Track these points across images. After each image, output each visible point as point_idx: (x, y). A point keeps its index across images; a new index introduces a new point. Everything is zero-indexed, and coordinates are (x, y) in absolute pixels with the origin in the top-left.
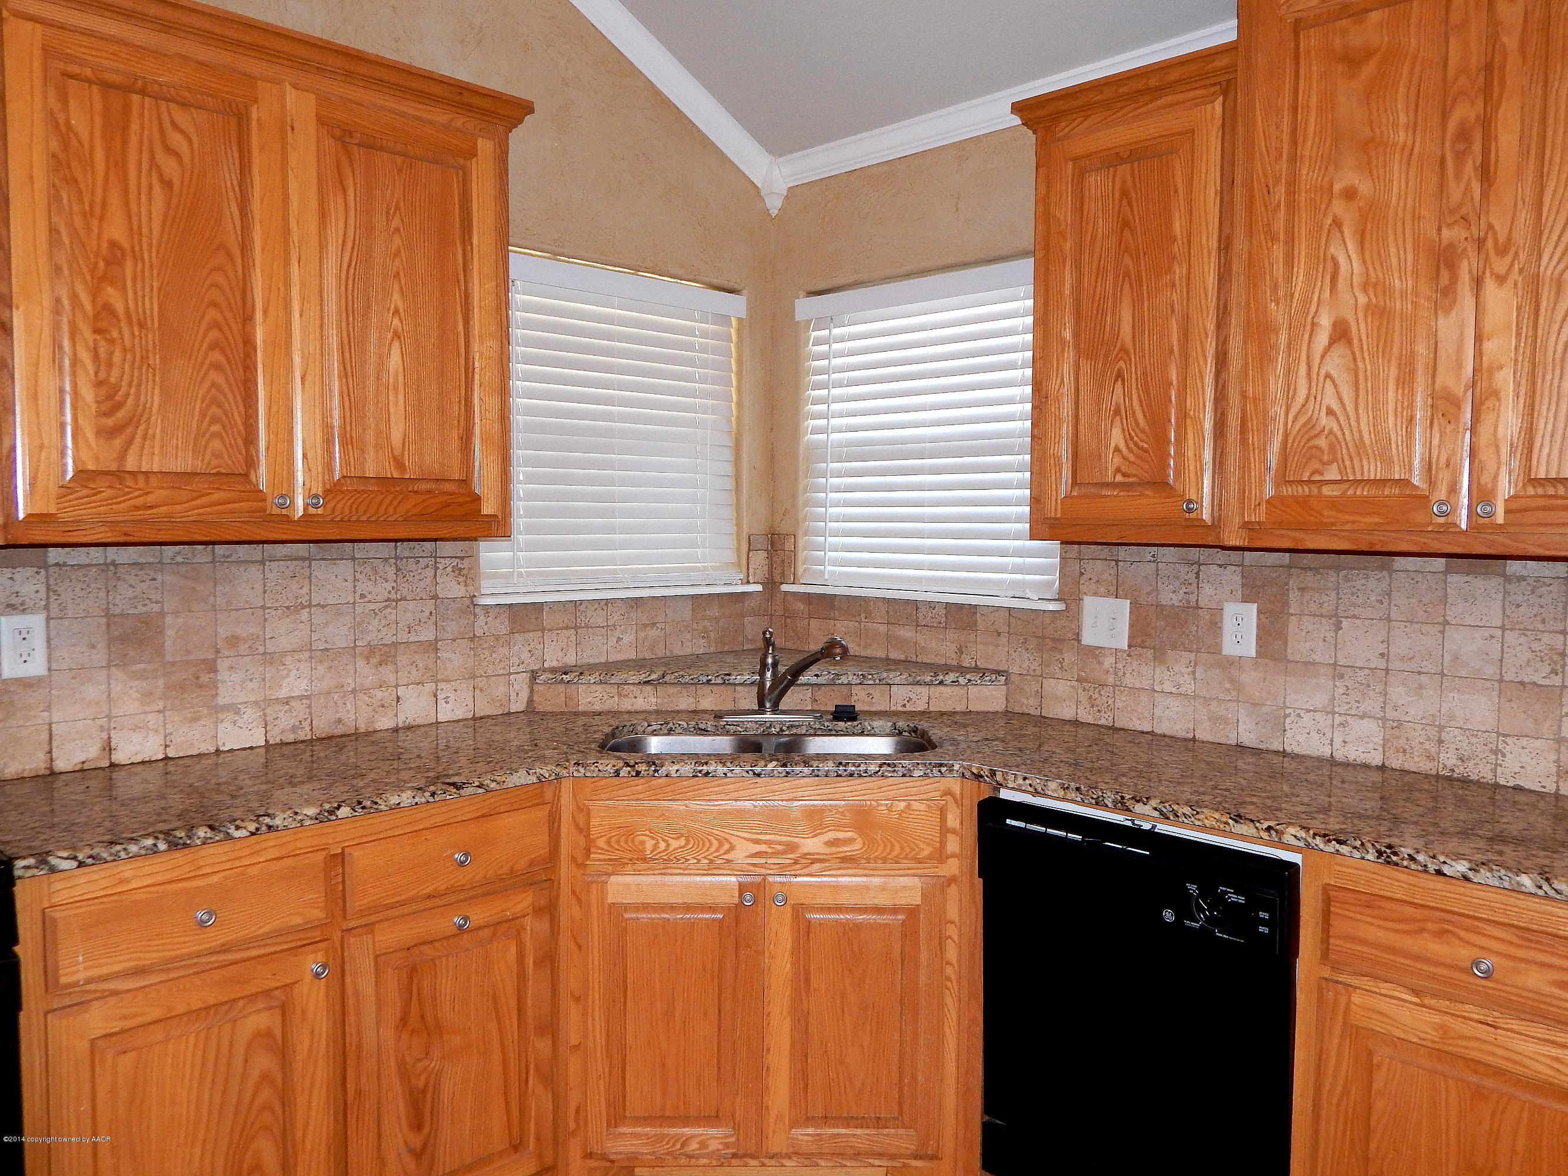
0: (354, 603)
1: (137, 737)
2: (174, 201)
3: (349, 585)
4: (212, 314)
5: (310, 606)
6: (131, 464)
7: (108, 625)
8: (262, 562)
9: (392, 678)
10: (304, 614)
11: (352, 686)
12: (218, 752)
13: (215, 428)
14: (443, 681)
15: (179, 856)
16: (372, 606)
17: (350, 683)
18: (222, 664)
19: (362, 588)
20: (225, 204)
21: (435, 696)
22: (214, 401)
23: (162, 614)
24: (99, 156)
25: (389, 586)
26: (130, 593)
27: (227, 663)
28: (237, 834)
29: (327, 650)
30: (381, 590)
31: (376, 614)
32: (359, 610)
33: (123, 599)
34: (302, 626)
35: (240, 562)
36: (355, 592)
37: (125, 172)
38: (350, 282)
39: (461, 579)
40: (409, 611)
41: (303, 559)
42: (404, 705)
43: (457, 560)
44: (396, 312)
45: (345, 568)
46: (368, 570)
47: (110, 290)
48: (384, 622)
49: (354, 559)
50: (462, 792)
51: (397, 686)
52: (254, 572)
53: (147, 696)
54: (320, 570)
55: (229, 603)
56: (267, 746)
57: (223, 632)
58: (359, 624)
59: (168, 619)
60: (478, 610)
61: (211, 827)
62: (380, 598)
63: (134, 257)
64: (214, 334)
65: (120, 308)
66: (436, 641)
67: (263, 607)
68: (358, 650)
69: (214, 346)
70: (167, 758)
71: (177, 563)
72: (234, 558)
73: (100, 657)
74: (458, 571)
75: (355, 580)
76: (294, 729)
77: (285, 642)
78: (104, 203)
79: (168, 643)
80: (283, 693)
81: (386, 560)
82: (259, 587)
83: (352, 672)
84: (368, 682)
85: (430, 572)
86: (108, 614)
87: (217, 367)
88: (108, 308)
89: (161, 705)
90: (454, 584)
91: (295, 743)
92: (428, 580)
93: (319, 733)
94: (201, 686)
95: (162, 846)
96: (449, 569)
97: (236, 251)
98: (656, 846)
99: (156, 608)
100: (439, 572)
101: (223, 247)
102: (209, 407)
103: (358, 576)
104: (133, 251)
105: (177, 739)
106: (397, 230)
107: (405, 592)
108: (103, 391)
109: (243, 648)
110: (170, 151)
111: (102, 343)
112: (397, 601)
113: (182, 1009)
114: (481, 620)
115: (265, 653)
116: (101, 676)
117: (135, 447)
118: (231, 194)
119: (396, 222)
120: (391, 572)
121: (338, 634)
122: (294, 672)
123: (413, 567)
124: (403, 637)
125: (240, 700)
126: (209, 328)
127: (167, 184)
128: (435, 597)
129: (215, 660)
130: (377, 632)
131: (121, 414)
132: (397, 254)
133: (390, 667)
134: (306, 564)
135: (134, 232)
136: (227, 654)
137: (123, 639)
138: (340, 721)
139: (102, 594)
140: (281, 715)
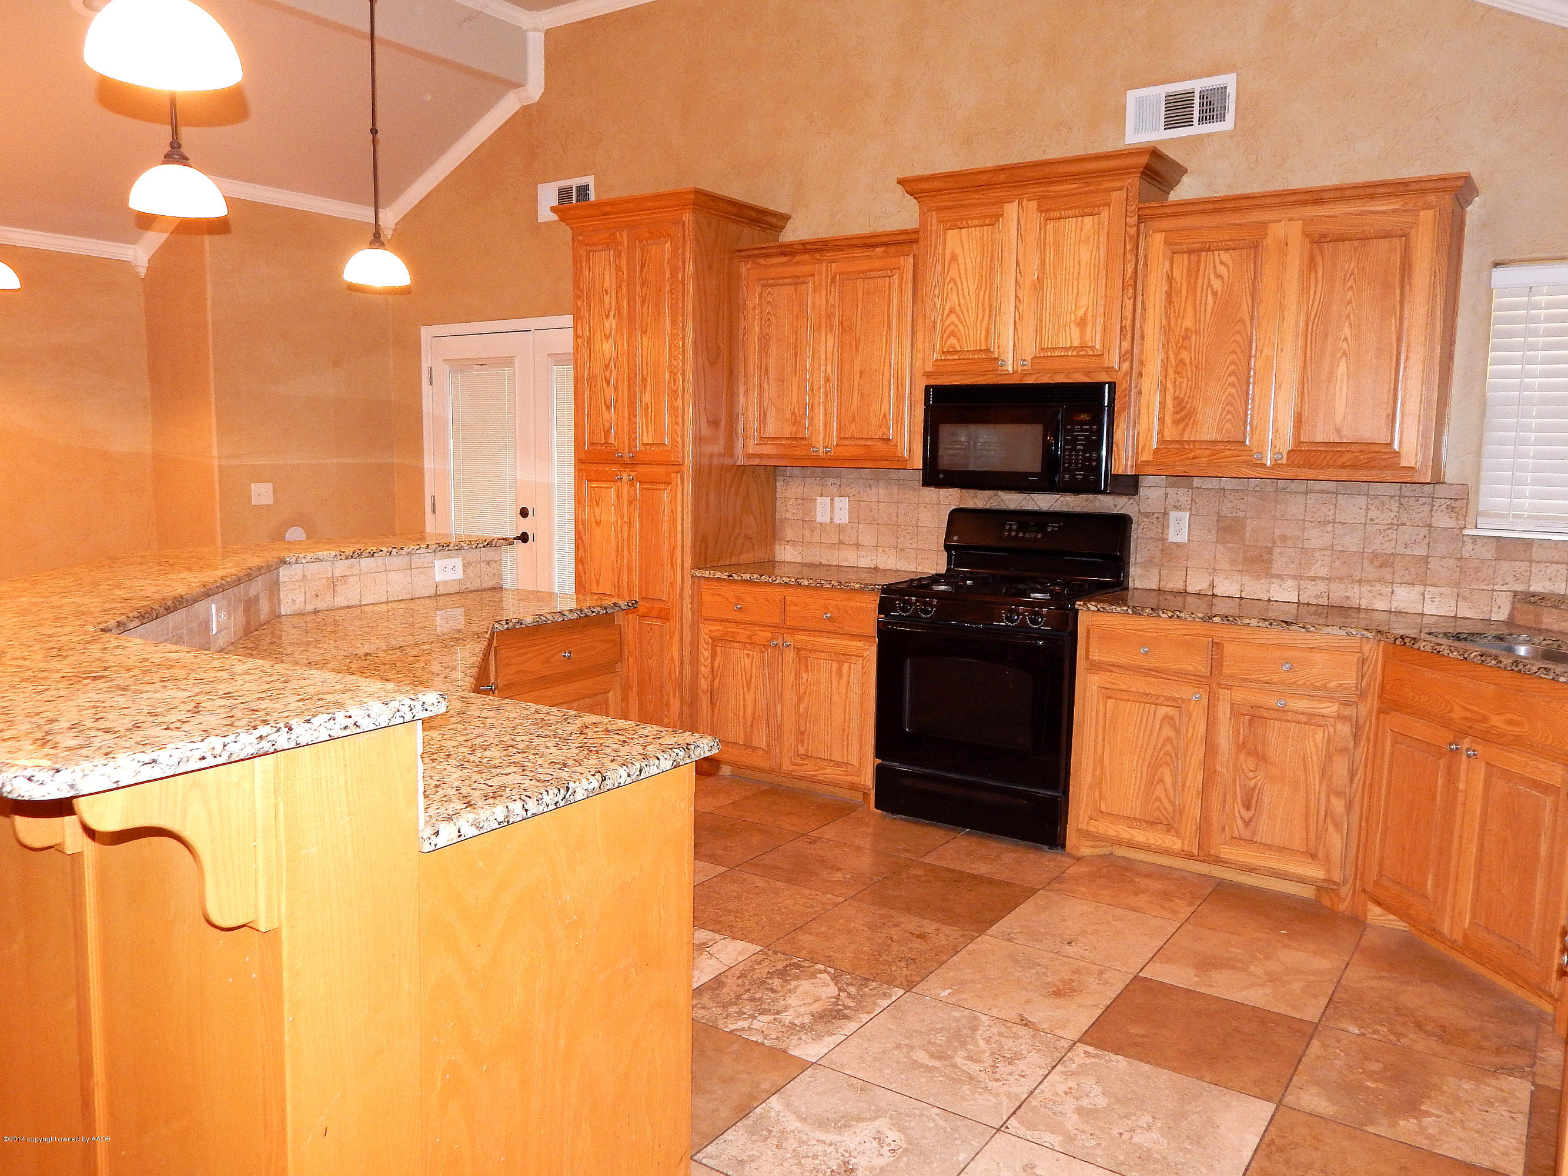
0: (1365, 524)
1: (1227, 583)
2: (1218, 301)
3: (1363, 511)
4: (1232, 357)
5: (1334, 522)
6: (1186, 438)
7: (1218, 521)
8: (1306, 493)
9: (1389, 577)
10: (1330, 527)
11: (1359, 577)
12: (1269, 601)
13: (1229, 417)
14: (1431, 585)
15: (1137, 618)
16: (1377, 527)
17: (1357, 575)
18: (1276, 551)
19: (1372, 514)
20: (1244, 296)
21: (1423, 595)
22: (1230, 403)
23: (1245, 518)
24: (1185, 286)
25: (1392, 515)
26: (1230, 505)
27: (1279, 550)
28: (1163, 615)
29: (1343, 551)
30: (1386, 517)
31: (1381, 533)
32: (1368, 528)
33: (1226, 508)
34: (1327, 534)
35: (1291, 493)
36: (1366, 516)
37: (1195, 293)
38: (1315, 325)
39: (1453, 514)
40: (1407, 534)
41: (1332, 493)
42: (1395, 597)
43: (1453, 501)
44: (1346, 339)
45: (1362, 501)
46: (1377, 502)
47: (1185, 352)
48: (1386, 539)
49: (1368, 495)
50: (1290, 628)
51: (1392, 583)
52: (1300, 499)
53: (1233, 562)
54: (1342, 501)
55: (1283, 515)
56: (1299, 603)
57: (1278, 532)
58: (1369, 537)
59: (1249, 521)
60: (1466, 539)
61: (1152, 609)
62: (1385, 522)
63: (1196, 334)
64: (1233, 367)
65: (1187, 361)
66: (1428, 556)
67: (1304, 520)
68: (1366, 555)
69: (1233, 373)
70: (1241, 598)
71: (1257, 491)
72: (1289, 490)
73: (1212, 537)
74: (1451, 509)
75: (1368, 509)
76: (1317, 597)
77: (1315, 543)
78: (1185, 309)
79: (1247, 535)
80: (1312, 574)
81: (1392, 497)
82: (1302, 509)
83: (1360, 568)
84: (1371, 577)
85: (1427, 508)
86: (1219, 516)
87: (1232, 385)
88: (1182, 362)
89: (1241, 567)
90: (1447, 517)
91: (1317, 605)
92: (1424, 514)
93: (1333, 602)
94: (1263, 561)
95: (1130, 612)
96: (1443, 507)
97: (1248, 321)
98: (1414, 697)
99: (1242, 514)
100: (1435, 508)
101: (1242, 321)
102: (1227, 405)
103: (1370, 506)
104: (1196, 330)
105: (1247, 589)
106: (1351, 287)
107: (1405, 520)
108: (1176, 402)
109: (1289, 543)
110: (1218, 276)
111: (1178, 378)
112: (1398, 525)
113: (1134, 689)
114: (1469, 546)
115: (1302, 548)
116: (1212, 547)
117: (1189, 429)
118: (1247, 290)
119: (1351, 282)
120: (1395, 506)
121: (1352, 543)
122: (1319, 563)
123: (1414, 503)
124: (1401, 550)
125: (1285, 573)
126: (1231, 364)
127: (1215, 294)
128: (1430, 526)
129: (1272, 548)
130: (1381, 545)
131: (1183, 413)
132: (1350, 302)
133: (1390, 570)
134: (1334, 496)
135: (1197, 321)
136: (1279, 545)
137: (1224, 529)
138: (1348, 598)
139: (1217, 504)
140: (1309, 586)
